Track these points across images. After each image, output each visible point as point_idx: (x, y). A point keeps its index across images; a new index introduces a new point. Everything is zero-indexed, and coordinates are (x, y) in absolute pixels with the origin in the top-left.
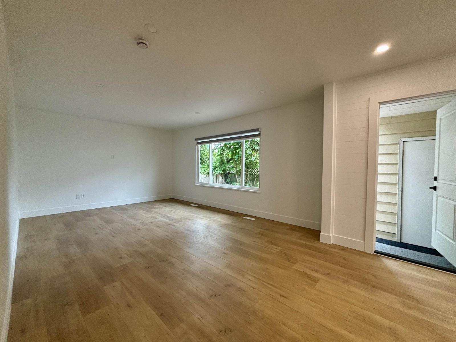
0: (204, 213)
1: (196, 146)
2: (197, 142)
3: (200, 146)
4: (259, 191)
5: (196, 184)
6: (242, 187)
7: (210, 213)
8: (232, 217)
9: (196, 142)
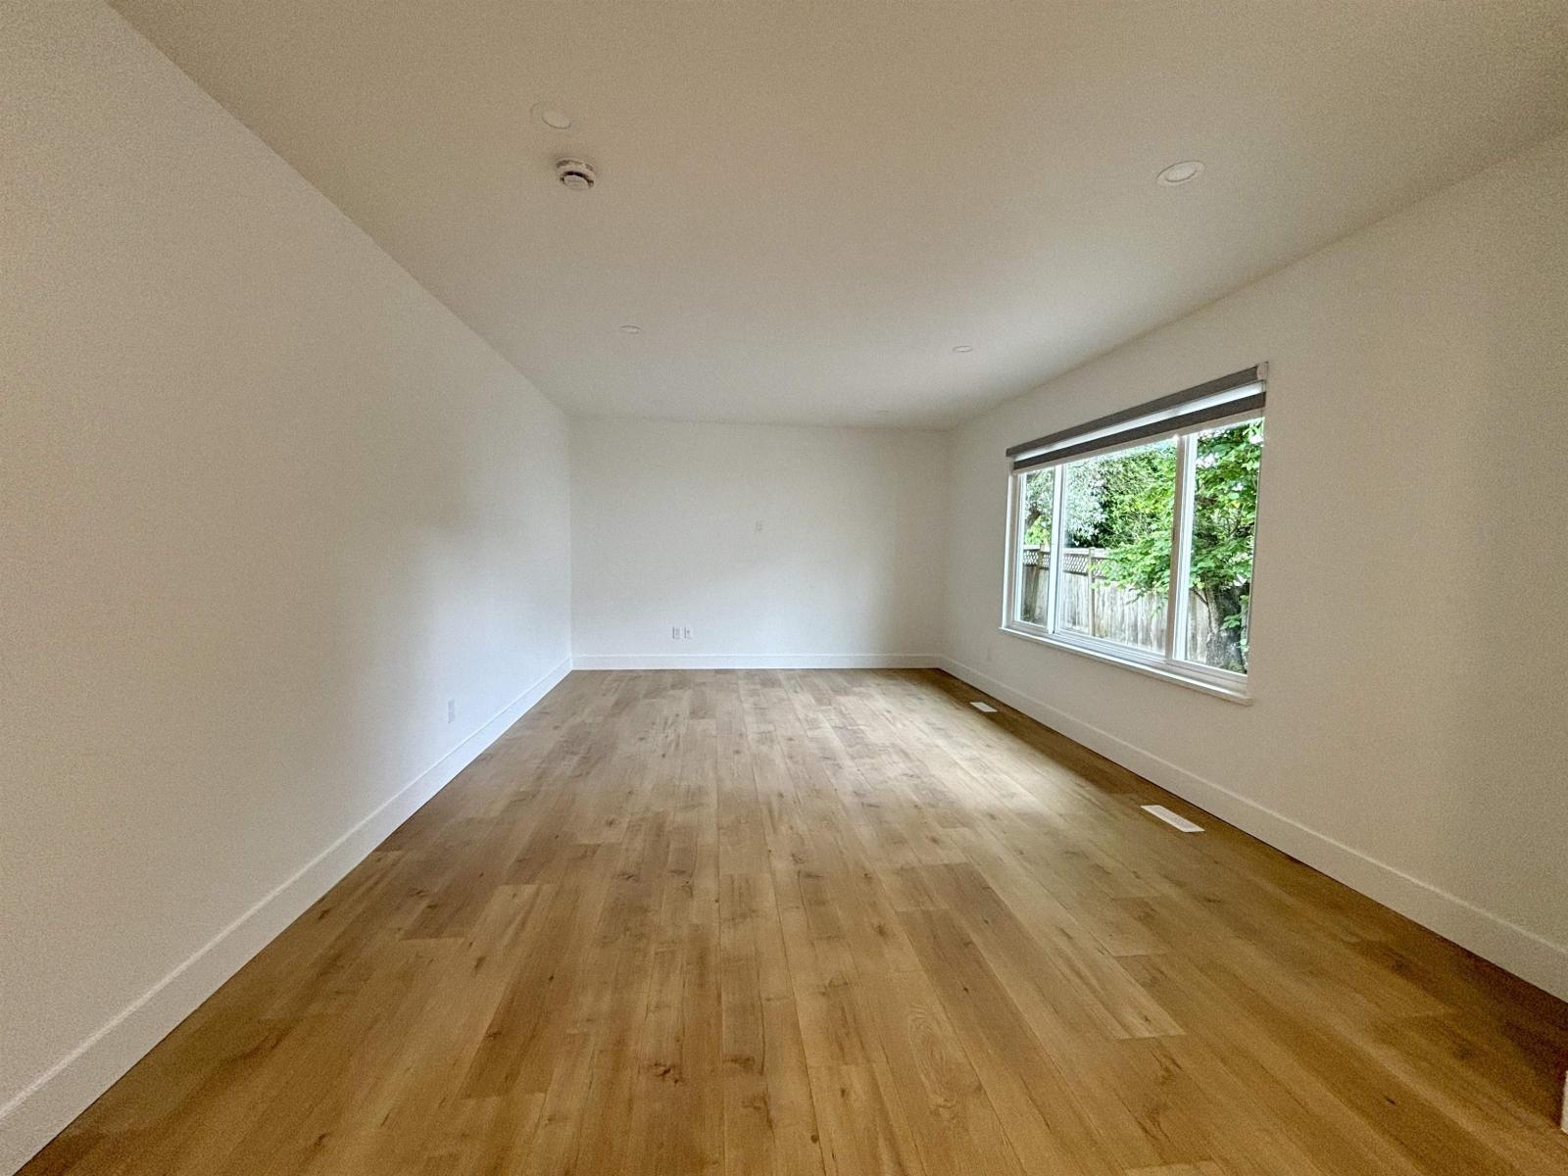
0: (988, 746)
1: (1010, 479)
2: (1015, 463)
3: (1023, 476)
4: (1244, 693)
5: (1003, 628)
6: (1170, 664)
7: (1010, 749)
8: (1089, 791)
9: (1010, 460)
